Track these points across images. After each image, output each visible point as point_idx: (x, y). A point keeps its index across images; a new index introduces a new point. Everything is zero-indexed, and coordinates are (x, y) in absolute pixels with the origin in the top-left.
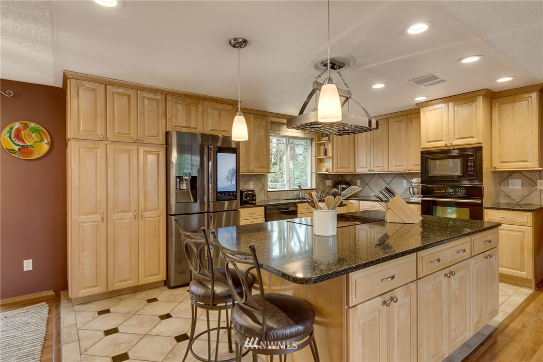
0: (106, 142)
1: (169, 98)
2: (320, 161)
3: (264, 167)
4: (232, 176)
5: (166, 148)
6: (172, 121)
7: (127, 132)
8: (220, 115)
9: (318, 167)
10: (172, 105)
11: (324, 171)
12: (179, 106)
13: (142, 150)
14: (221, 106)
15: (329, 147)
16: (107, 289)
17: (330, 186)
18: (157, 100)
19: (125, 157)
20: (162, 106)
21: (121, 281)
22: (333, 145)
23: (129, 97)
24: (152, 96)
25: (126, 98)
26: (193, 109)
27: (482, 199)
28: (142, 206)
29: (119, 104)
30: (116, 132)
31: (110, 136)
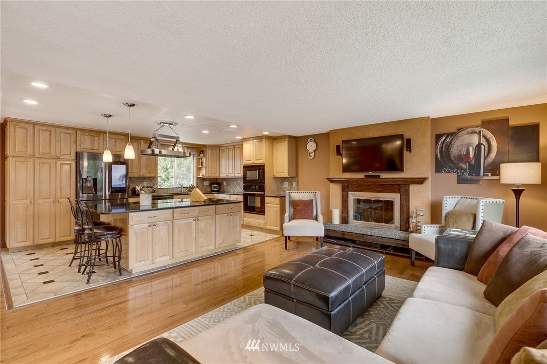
0: (34, 158)
1: (78, 132)
2: (199, 170)
3: (152, 173)
4: (123, 178)
5: (76, 162)
6: (80, 146)
7: (49, 152)
8: (116, 142)
9: (198, 173)
10: (81, 136)
11: (201, 176)
12: (86, 137)
13: (59, 162)
14: (116, 137)
15: (204, 160)
16: (34, 243)
17: (208, 186)
18: (70, 133)
19: (47, 166)
20: (73, 137)
21: (43, 239)
22: (206, 159)
23: (50, 132)
24: (67, 131)
25: (48, 133)
26: (96, 138)
27: (264, 192)
28: (58, 195)
29: (43, 136)
30: (41, 152)
31: (37, 154)
